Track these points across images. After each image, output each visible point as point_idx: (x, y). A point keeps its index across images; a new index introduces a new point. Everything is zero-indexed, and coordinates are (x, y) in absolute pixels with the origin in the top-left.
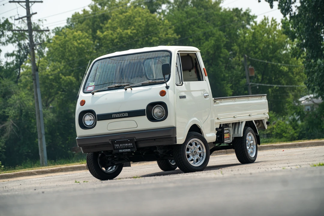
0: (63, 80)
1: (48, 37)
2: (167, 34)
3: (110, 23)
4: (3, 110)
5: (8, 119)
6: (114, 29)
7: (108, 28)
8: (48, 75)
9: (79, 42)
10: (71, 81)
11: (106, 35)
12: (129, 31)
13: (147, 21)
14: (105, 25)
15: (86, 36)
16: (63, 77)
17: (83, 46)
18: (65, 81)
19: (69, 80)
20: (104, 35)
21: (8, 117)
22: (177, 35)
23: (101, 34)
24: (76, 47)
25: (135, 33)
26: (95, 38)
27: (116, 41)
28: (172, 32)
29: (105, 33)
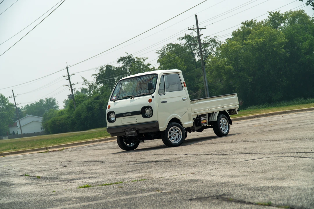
0: (226, 68)
1: (220, 45)
2: (282, 40)
3: (250, 36)
4: (197, 85)
5: (199, 89)
6: (253, 39)
7: (249, 38)
8: (218, 65)
9: (235, 47)
10: (230, 68)
11: (249, 42)
12: (261, 40)
13: (270, 34)
14: (248, 37)
15: (238, 44)
16: (226, 67)
17: (237, 49)
18: (227, 69)
19: (229, 68)
20: (248, 43)
21: (199, 88)
22: (287, 40)
23: (246, 42)
24: (234, 50)
25: (264, 40)
26: (243, 44)
27: (254, 45)
28: (284, 38)
29: (248, 41)
